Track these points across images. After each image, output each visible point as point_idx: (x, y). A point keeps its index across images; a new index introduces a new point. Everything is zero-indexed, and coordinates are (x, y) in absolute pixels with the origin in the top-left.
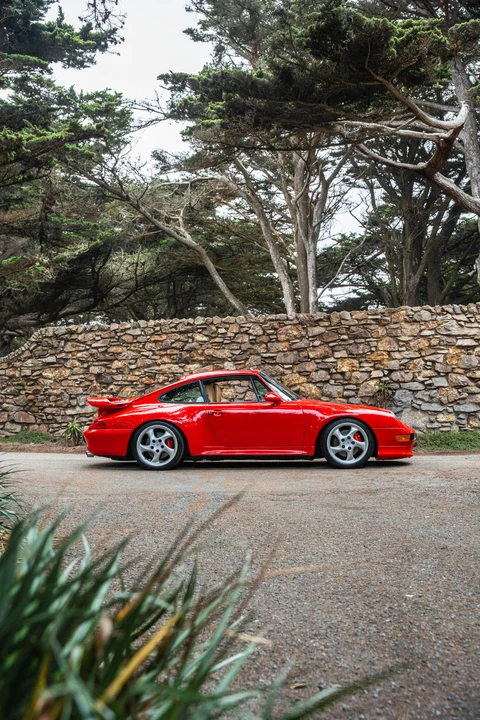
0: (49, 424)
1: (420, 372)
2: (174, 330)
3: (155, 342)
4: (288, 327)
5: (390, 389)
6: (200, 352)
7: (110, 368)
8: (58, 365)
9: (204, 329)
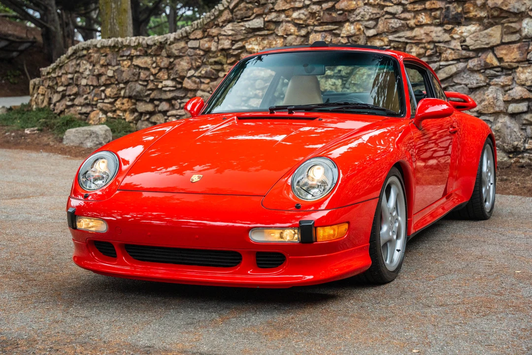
7: (338, 35)
8: (266, 32)
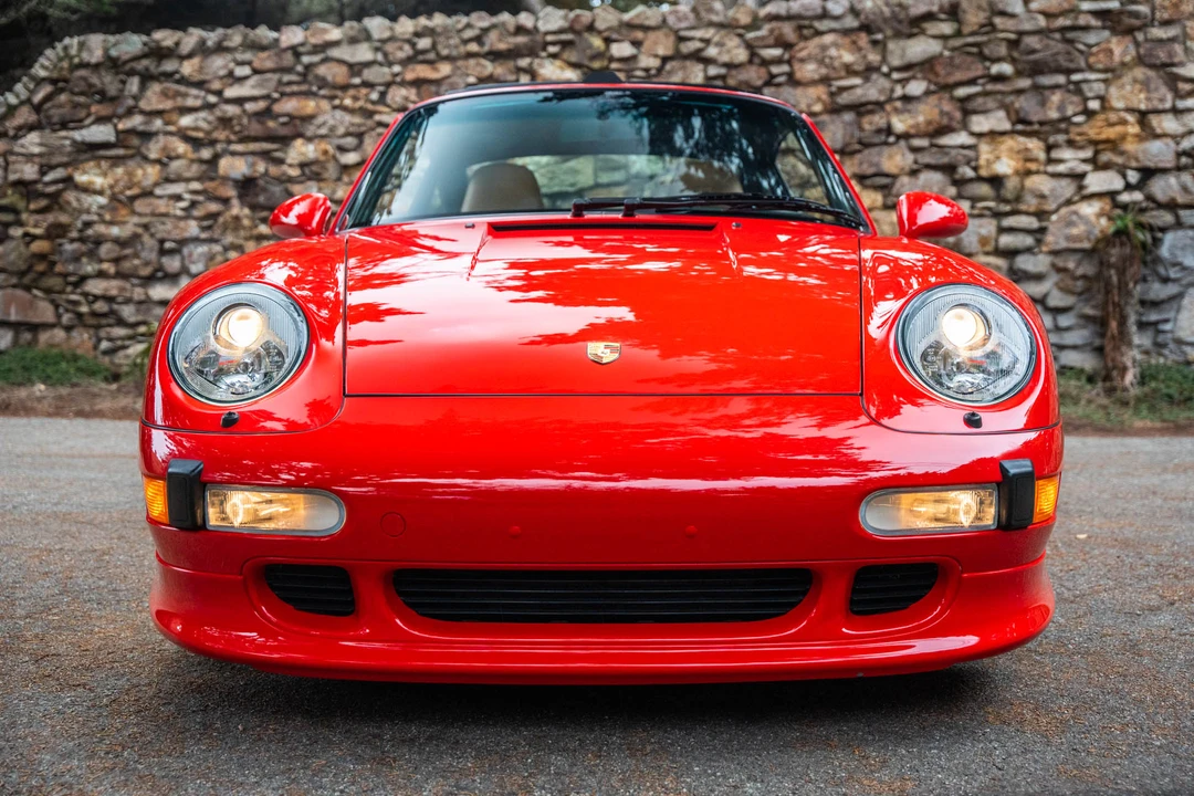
0: (98, 327)
2: (473, 47)
3: (418, 83)
4: (828, 39)
7: (281, 162)
8: (121, 152)
9: (565, 44)
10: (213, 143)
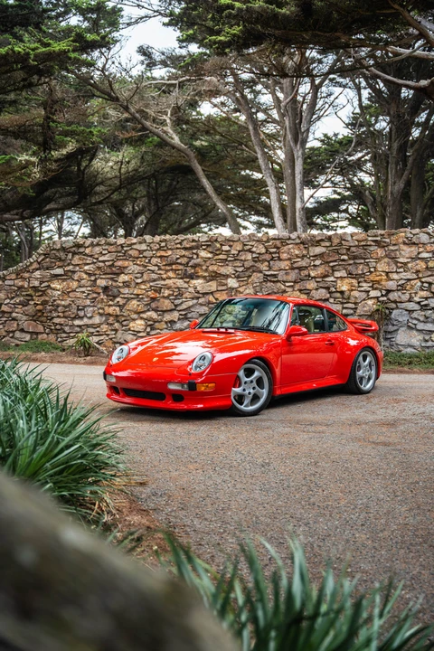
0: (57, 334)
1: (416, 293)
2: (179, 246)
3: (161, 257)
4: (291, 246)
5: (387, 308)
6: (204, 268)
8: (65, 277)
9: (208, 246)
10: (95, 275)
